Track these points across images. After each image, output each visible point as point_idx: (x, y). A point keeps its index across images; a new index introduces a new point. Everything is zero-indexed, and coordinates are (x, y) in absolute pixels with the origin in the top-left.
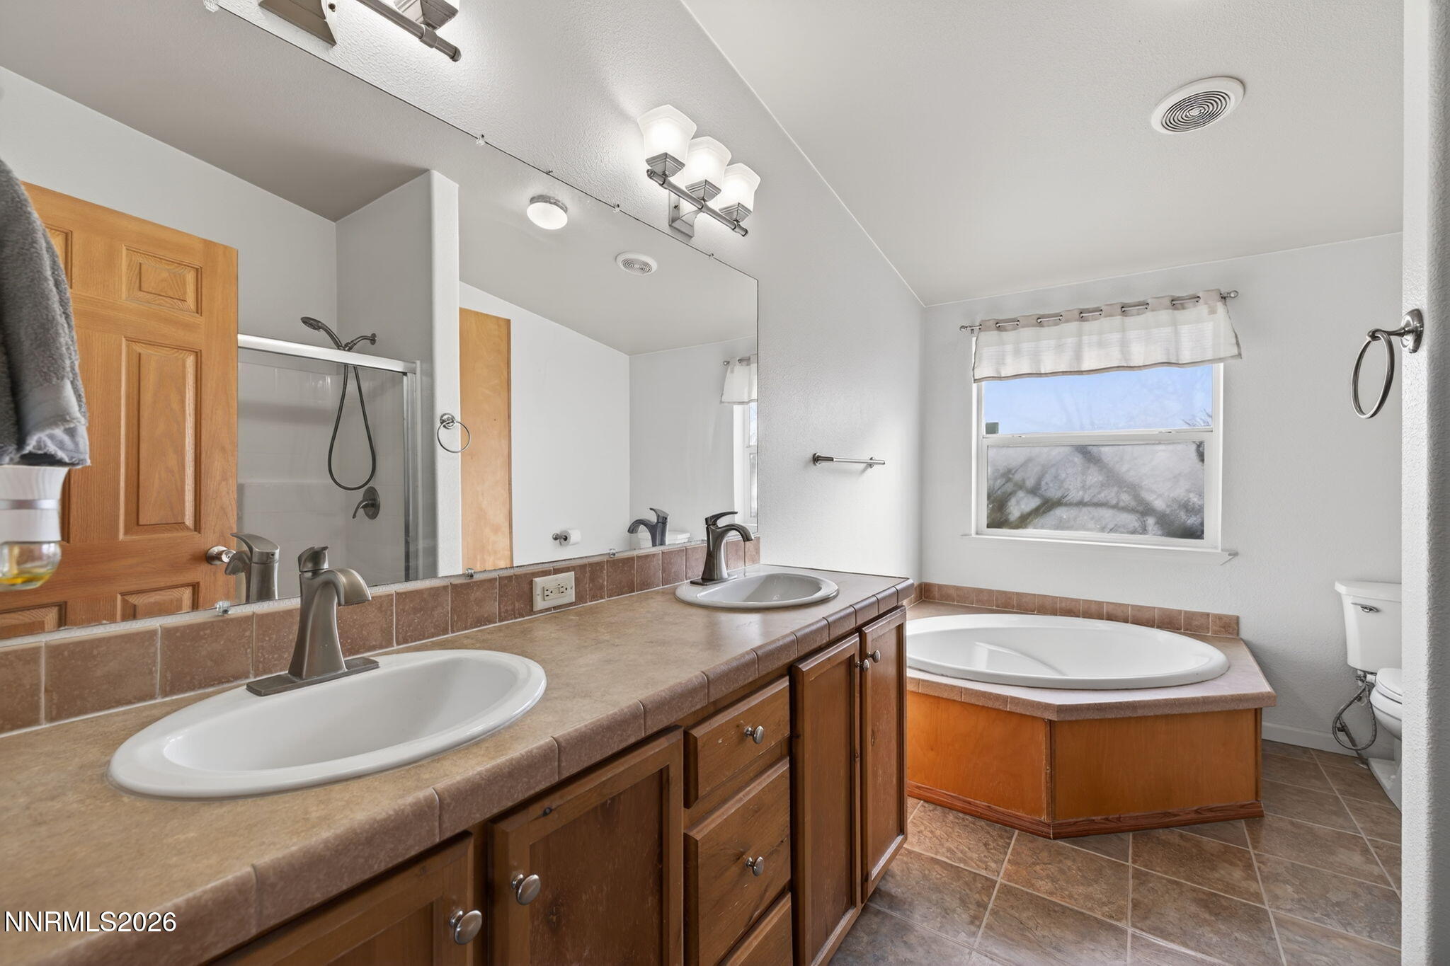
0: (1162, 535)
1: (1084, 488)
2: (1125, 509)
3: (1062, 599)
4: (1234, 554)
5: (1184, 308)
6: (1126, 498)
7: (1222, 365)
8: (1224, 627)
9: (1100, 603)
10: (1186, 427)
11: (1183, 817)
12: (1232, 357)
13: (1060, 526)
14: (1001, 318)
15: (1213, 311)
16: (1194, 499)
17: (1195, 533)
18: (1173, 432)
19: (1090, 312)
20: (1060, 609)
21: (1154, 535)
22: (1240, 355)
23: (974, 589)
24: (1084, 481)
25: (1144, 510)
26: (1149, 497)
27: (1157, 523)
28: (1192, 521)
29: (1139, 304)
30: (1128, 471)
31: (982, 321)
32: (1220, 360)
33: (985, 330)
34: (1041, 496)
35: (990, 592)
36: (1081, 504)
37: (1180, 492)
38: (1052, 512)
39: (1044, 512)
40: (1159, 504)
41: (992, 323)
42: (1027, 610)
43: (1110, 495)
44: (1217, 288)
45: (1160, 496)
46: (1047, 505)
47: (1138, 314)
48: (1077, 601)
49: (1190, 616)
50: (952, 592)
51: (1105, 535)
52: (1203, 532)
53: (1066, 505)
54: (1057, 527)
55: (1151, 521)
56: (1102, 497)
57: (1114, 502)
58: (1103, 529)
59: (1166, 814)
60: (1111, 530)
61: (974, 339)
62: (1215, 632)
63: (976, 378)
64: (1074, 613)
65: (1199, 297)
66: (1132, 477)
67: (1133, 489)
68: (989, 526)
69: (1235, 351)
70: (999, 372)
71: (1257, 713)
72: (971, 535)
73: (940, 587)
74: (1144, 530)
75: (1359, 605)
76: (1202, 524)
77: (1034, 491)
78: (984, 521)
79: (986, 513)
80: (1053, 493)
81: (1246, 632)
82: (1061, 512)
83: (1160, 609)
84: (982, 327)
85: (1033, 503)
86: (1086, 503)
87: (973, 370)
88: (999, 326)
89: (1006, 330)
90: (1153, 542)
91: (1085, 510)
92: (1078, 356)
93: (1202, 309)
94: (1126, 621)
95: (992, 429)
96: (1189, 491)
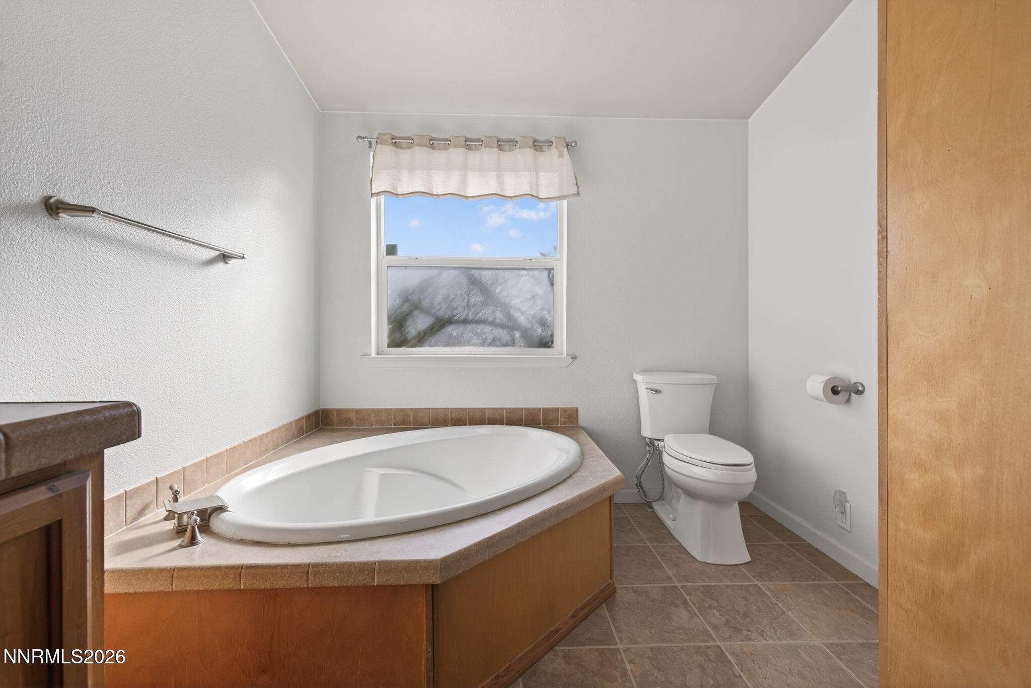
0: (525, 347)
1: (468, 306)
2: (499, 325)
3: (452, 409)
4: (574, 358)
5: (541, 151)
6: (499, 316)
7: (565, 202)
8: (568, 418)
9: (482, 410)
10: (540, 257)
12: (574, 195)
14: (397, 135)
15: (561, 155)
16: (547, 316)
17: (546, 343)
18: (533, 260)
19: (474, 141)
20: (452, 419)
21: (520, 347)
22: (578, 193)
23: (373, 410)
24: (468, 302)
27: (521, 336)
28: (546, 333)
29: (510, 141)
30: (501, 292)
31: (380, 134)
32: (565, 197)
33: (381, 144)
34: (434, 316)
35: (389, 411)
36: (466, 321)
37: (537, 310)
38: (444, 330)
39: (438, 331)
40: (522, 320)
41: (388, 137)
42: (422, 424)
43: (488, 313)
44: (563, 136)
45: (523, 313)
46: (440, 323)
47: (510, 151)
48: (464, 410)
49: (547, 412)
50: (352, 416)
51: (485, 349)
52: (552, 342)
53: (455, 323)
54: (448, 345)
55: (517, 335)
56: (482, 315)
57: (491, 319)
58: (483, 344)
60: (490, 345)
61: (372, 154)
62: (563, 423)
63: (373, 192)
64: (462, 421)
65: (552, 142)
66: (504, 297)
67: (505, 308)
68: (389, 346)
69: (575, 191)
70: (395, 188)
71: (612, 497)
72: (371, 355)
73: (339, 411)
74: (513, 343)
75: (650, 389)
76: (552, 336)
77: (428, 311)
78: (385, 340)
79: (387, 333)
80: (444, 314)
81: (583, 420)
82: (452, 330)
83: (525, 410)
84: (380, 140)
85: (427, 322)
86: (471, 320)
87: (371, 183)
88: (396, 142)
89: (401, 148)
91: (470, 327)
93: (554, 151)
94: (501, 423)
95: (391, 250)
96: (543, 309)
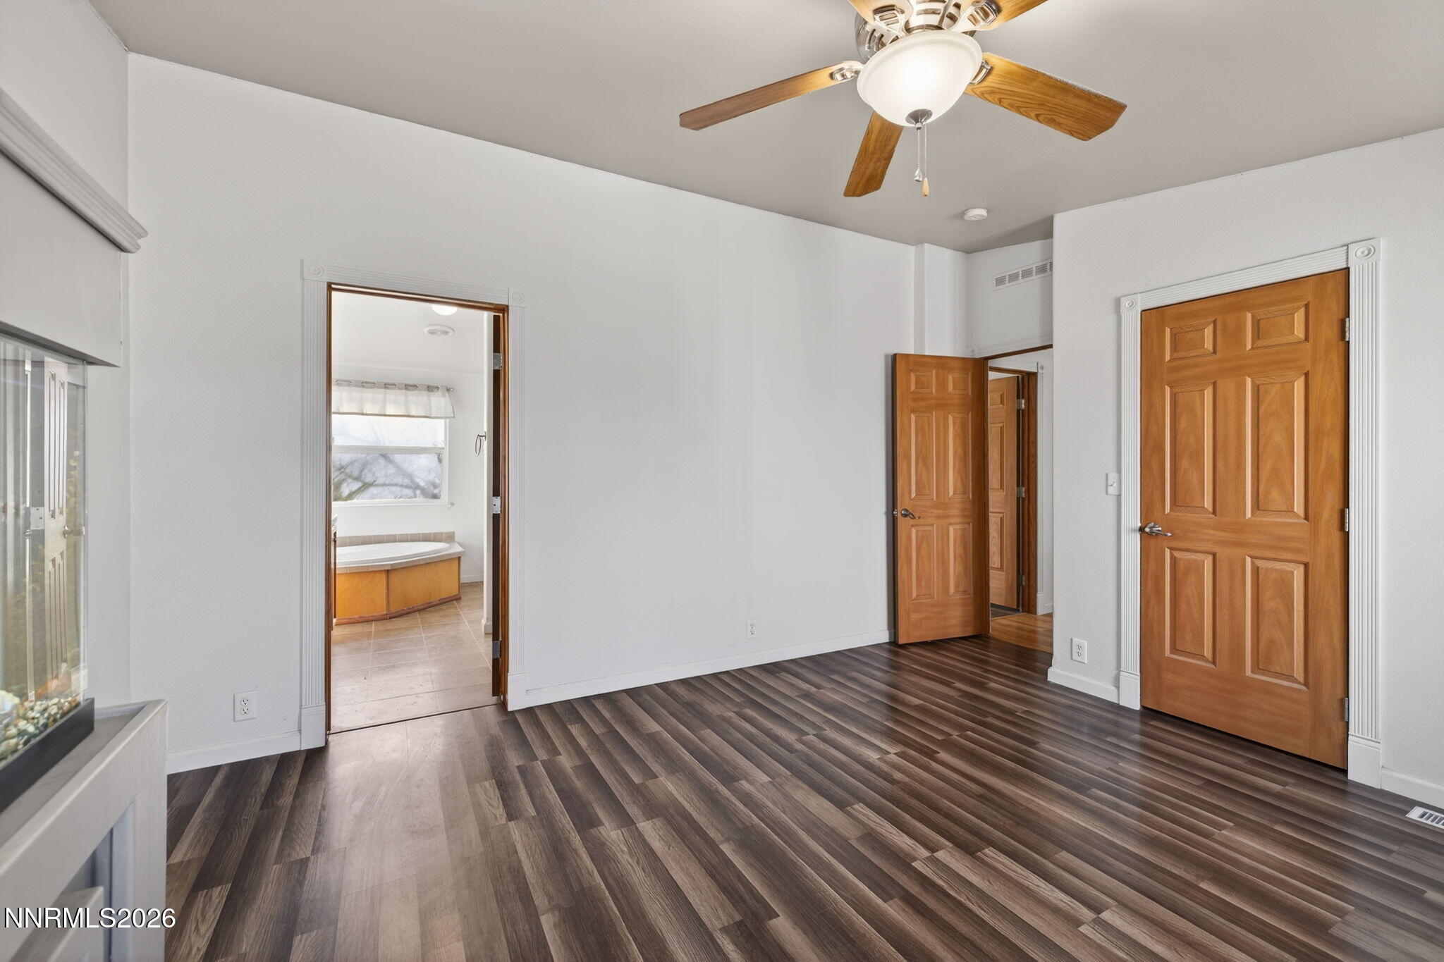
0: (422, 498)
1: (386, 476)
2: (407, 487)
3: (374, 534)
4: (452, 504)
5: (432, 392)
6: (407, 481)
7: (448, 421)
8: (448, 538)
9: (395, 535)
10: (432, 446)
11: (436, 603)
12: (451, 417)
13: (373, 497)
15: (444, 395)
16: (437, 481)
17: (435, 497)
18: (427, 447)
19: (390, 385)
20: (374, 540)
22: (454, 416)
24: (385, 473)
25: (417, 487)
26: (418, 480)
27: (421, 492)
28: (436, 491)
30: (408, 467)
32: (448, 418)
34: (363, 482)
36: (384, 485)
37: (431, 477)
38: (367, 490)
39: (364, 490)
40: (422, 484)
43: (399, 480)
44: (445, 384)
45: (422, 479)
46: (366, 486)
47: (413, 391)
49: (435, 534)
51: (397, 500)
52: (440, 496)
53: (376, 485)
54: (371, 498)
55: (418, 492)
56: (394, 481)
57: (401, 483)
58: (395, 497)
59: (429, 603)
60: (399, 497)
62: (446, 540)
65: (438, 387)
66: (410, 470)
67: (410, 476)
69: (451, 414)
71: (459, 558)
74: (415, 497)
76: (440, 492)
77: (357, 479)
80: (369, 479)
81: (457, 538)
82: (373, 490)
83: (423, 534)
85: (357, 485)
86: (387, 484)
90: (420, 499)
91: (386, 487)
92: (384, 407)
93: (440, 393)
96: (434, 478)
